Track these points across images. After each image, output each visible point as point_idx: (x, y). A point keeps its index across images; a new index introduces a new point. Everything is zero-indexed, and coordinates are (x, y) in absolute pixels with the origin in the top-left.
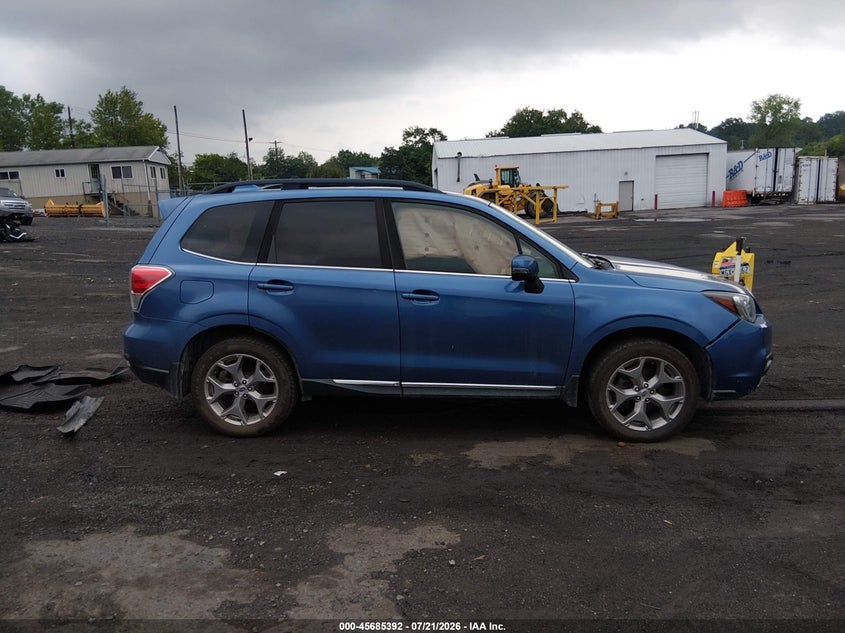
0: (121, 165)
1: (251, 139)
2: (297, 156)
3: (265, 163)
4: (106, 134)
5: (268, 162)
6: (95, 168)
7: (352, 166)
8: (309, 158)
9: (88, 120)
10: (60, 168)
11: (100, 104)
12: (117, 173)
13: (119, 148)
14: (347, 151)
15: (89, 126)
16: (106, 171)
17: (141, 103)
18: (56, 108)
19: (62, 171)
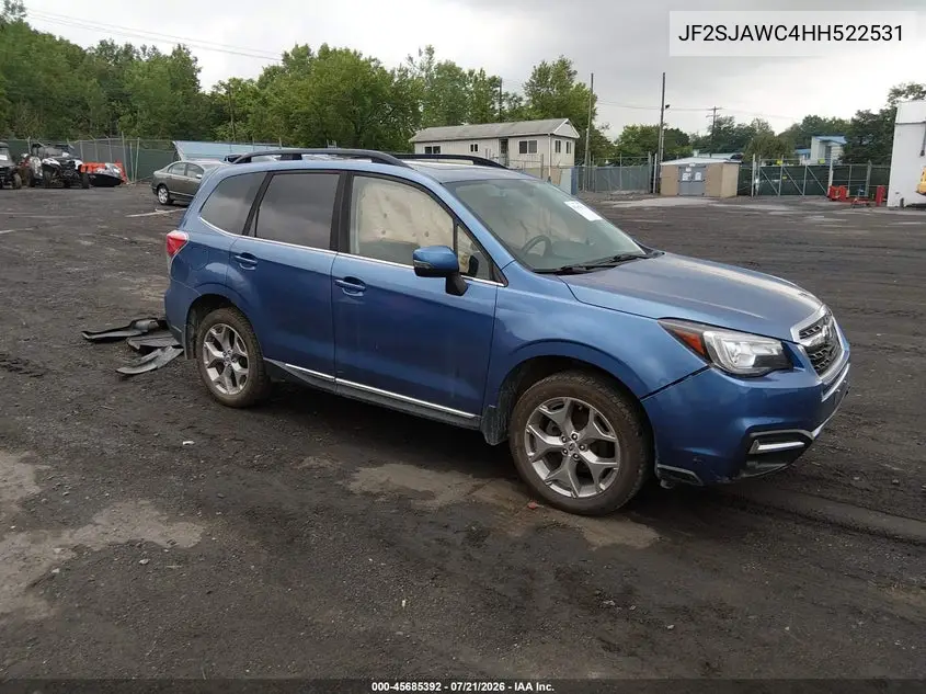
0: (527, 140)
1: (667, 106)
2: (749, 124)
3: (709, 134)
4: (535, 109)
5: (713, 132)
6: (504, 142)
7: (816, 135)
8: (764, 126)
9: (521, 93)
10: (474, 143)
11: (534, 77)
12: (523, 148)
13: (545, 121)
14: (816, 117)
15: (521, 99)
16: (514, 146)
17: (575, 72)
18: (495, 82)
19: (476, 146)
